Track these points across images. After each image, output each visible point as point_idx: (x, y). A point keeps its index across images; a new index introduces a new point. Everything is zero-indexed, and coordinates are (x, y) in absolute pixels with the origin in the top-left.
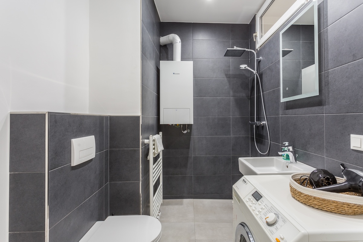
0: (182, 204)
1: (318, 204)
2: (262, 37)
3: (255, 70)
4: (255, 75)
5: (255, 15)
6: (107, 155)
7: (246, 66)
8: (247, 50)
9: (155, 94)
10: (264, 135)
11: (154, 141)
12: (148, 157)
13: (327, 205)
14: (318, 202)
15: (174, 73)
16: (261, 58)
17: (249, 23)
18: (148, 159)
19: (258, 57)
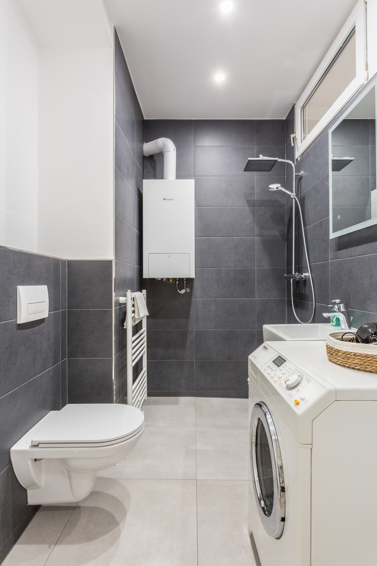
0: (177, 403)
1: (359, 363)
2: (305, 139)
3: (292, 192)
4: (294, 200)
5: (294, 104)
6: (64, 318)
7: (279, 185)
8: (280, 160)
9: (135, 231)
10: (306, 294)
11: (134, 300)
12: (124, 324)
13: (371, 363)
14: (359, 360)
15: (164, 199)
16: (302, 172)
17: (285, 119)
18: (125, 327)
19: (298, 170)
